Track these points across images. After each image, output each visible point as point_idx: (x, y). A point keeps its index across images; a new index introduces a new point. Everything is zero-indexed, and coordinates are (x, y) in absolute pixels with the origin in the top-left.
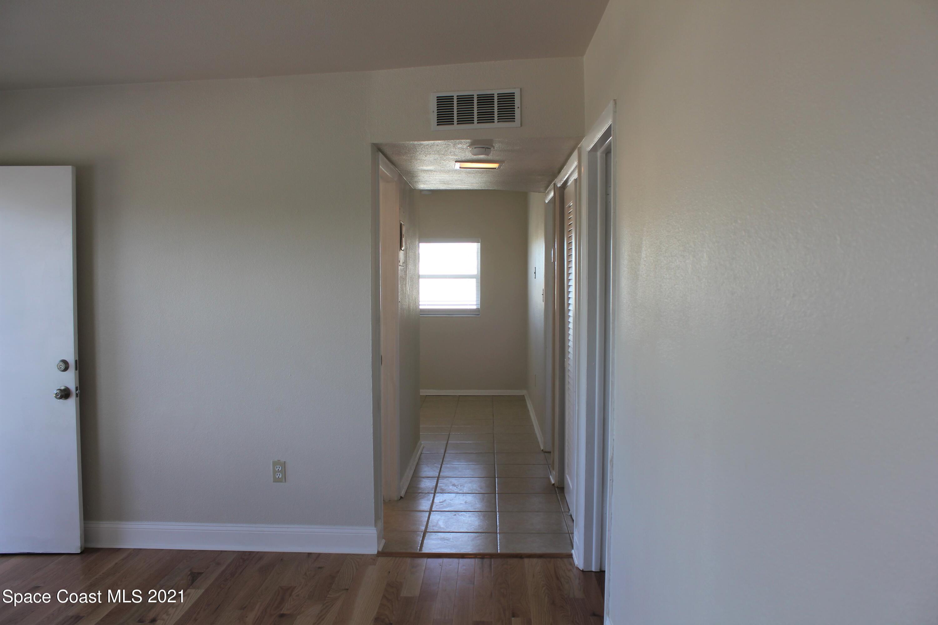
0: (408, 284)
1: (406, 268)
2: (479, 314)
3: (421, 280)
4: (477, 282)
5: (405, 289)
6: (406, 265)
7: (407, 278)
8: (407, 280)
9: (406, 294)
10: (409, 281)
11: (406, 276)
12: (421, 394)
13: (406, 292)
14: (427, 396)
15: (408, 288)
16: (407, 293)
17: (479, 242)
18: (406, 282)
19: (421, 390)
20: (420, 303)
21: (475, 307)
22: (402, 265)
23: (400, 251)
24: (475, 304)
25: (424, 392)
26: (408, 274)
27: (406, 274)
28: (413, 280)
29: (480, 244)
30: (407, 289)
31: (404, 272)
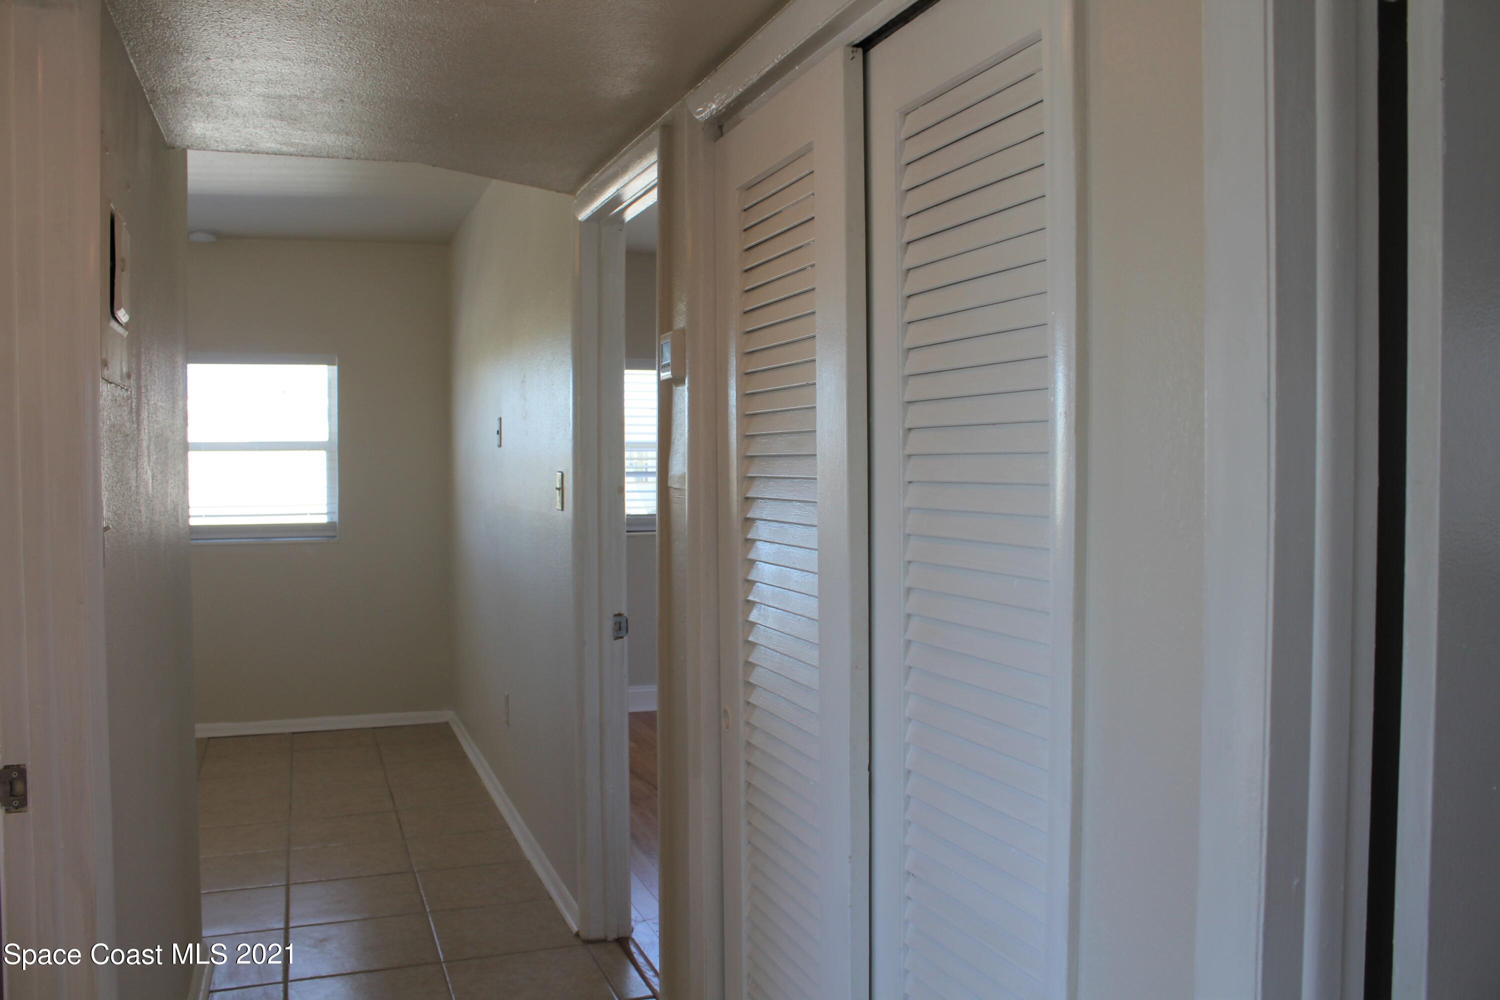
0: (149, 456)
1: (139, 399)
2: (335, 537)
3: (191, 455)
4: (330, 460)
5: (134, 474)
6: (139, 388)
7: (144, 435)
8: (145, 444)
9: (137, 493)
10: (152, 447)
11: (139, 430)
12: (198, 735)
13: (137, 487)
14: (209, 738)
15: (150, 473)
16: (142, 490)
17: (330, 363)
18: (137, 449)
19: (198, 726)
20: (192, 512)
21: (324, 520)
22: (118, 380)
23: (109, 321)
24: (326, 512)
25: (204, 730)
26: (145, 422)
27: (139, 422)
28: (166, 448)
29: (335, 368)
30: (145, 476)
31: (131, 412)
